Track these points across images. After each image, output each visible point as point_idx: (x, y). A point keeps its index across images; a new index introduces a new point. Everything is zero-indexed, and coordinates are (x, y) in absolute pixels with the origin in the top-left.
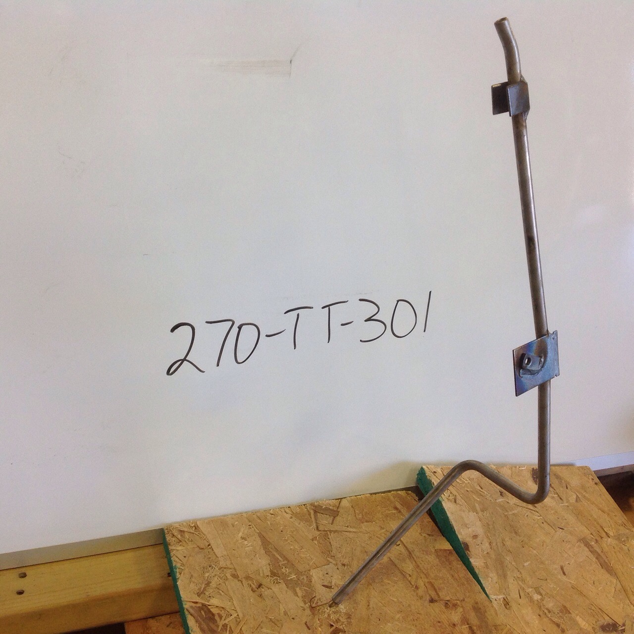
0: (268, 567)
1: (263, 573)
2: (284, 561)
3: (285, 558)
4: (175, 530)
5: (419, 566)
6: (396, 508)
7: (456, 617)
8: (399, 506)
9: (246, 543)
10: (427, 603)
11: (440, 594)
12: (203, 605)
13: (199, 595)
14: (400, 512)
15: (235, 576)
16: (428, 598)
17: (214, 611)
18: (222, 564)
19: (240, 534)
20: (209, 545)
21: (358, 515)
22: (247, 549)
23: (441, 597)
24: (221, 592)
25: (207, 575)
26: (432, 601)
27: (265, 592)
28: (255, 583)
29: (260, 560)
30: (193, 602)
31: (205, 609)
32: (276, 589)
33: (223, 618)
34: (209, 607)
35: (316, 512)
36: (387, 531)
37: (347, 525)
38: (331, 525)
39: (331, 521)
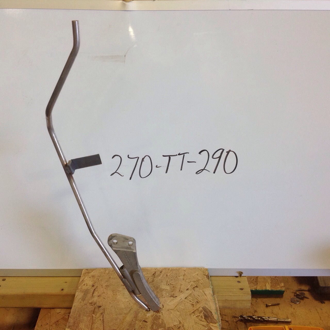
33: (200, 316)
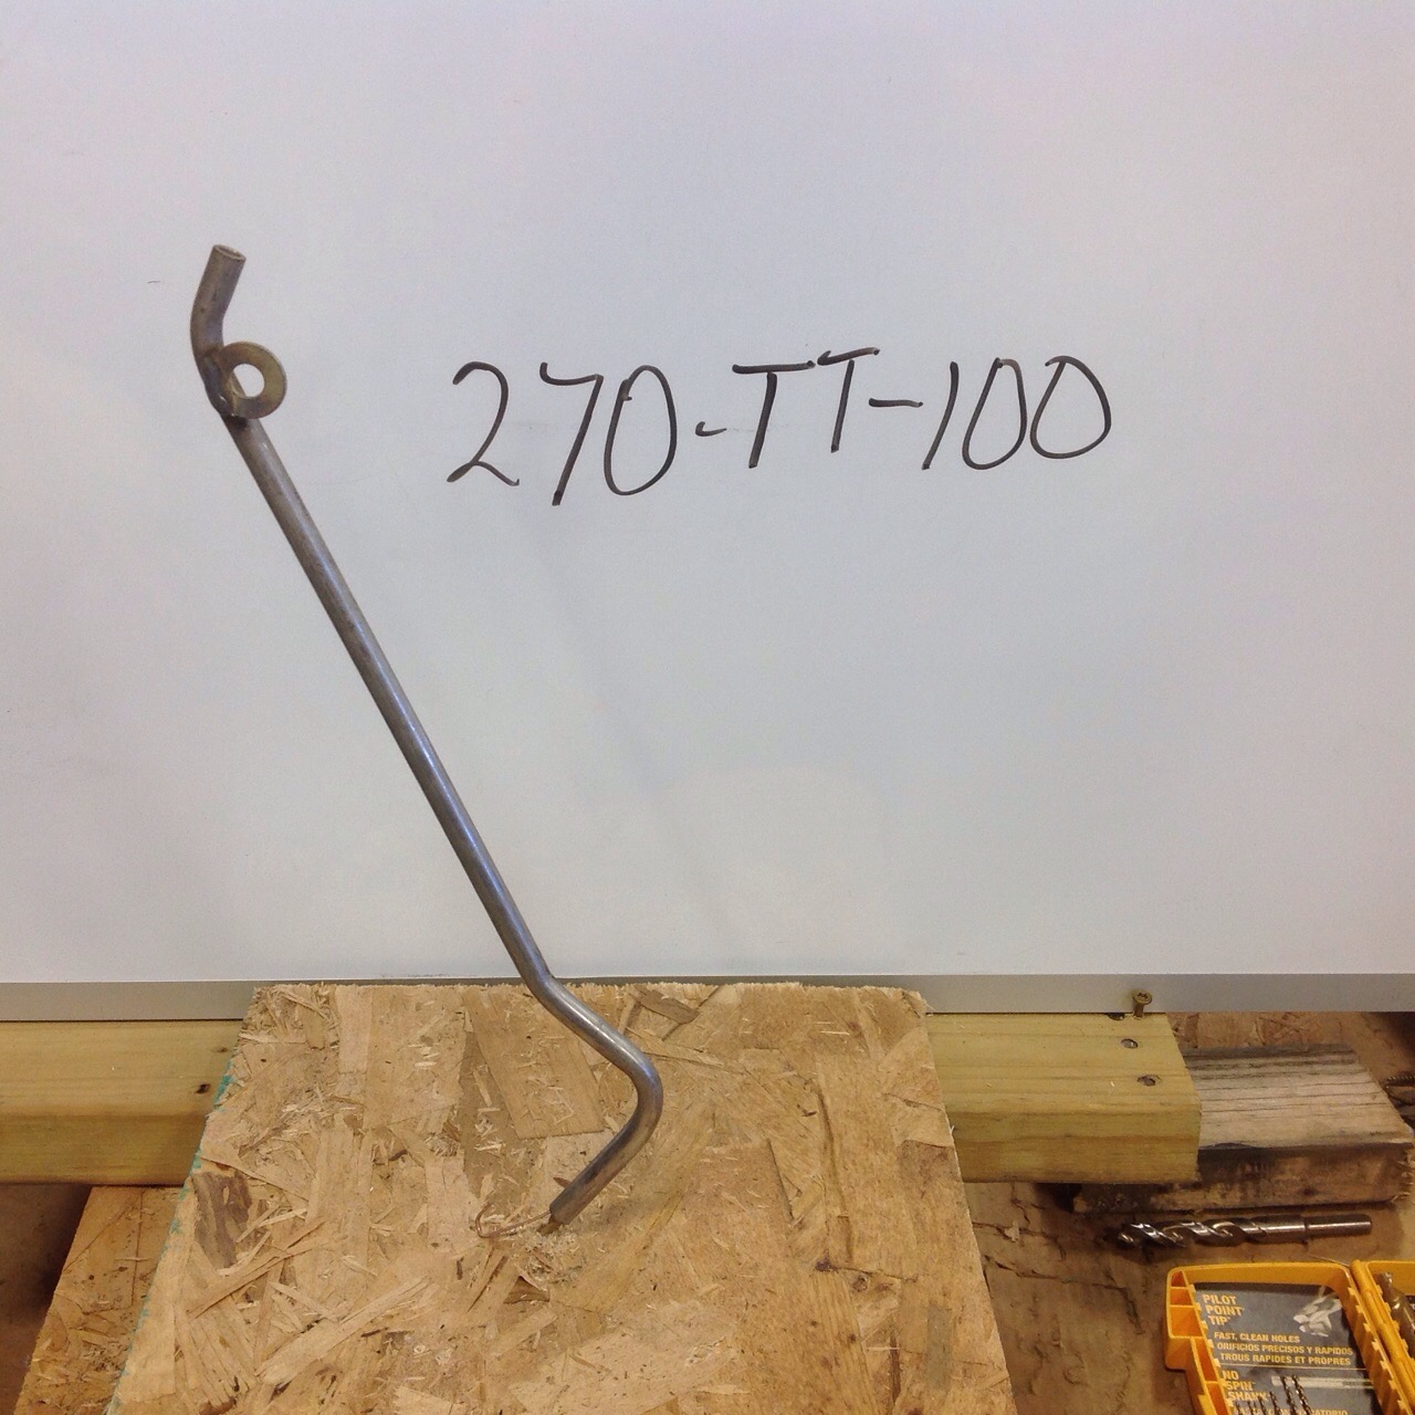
0: (447, 1113)
1: (426, 1125)
2: (492, 1106)
3: (499, 1099)
4: (275, 997)
5: (835, 1174)
6: (854, 1026)
7: (866, 1317)
8: (864, 1021)
9: (427, 1049)
10: (805, 1270)
11: (857, 1252)
12: (239, 1175)
13: (243, 1150)
14: (861, 1035)
15: (353, 1122)
16: (818, 1256)
17: (256, 1192)
18: (340, 1090)
19: (425, 1030)
20: (335, 1043)
21: (745, 1028)
22: (420, 1064)
23: (856, 1260)
24: (299, 1152)
25: (290, 1108)
26: (824, 1266)
27: (405, 1169)
28: (391, 1148)
29: (435, 1096)
30: (218, 1164)
31: (237, 1186)
32: (433, 1169)
33: (266, 1214)
34: (250, 1182)
35: (638, 1005)
36: (799, 1076)
37: (700, 1047)
38: (660, 1041)
39: (667, 1031)
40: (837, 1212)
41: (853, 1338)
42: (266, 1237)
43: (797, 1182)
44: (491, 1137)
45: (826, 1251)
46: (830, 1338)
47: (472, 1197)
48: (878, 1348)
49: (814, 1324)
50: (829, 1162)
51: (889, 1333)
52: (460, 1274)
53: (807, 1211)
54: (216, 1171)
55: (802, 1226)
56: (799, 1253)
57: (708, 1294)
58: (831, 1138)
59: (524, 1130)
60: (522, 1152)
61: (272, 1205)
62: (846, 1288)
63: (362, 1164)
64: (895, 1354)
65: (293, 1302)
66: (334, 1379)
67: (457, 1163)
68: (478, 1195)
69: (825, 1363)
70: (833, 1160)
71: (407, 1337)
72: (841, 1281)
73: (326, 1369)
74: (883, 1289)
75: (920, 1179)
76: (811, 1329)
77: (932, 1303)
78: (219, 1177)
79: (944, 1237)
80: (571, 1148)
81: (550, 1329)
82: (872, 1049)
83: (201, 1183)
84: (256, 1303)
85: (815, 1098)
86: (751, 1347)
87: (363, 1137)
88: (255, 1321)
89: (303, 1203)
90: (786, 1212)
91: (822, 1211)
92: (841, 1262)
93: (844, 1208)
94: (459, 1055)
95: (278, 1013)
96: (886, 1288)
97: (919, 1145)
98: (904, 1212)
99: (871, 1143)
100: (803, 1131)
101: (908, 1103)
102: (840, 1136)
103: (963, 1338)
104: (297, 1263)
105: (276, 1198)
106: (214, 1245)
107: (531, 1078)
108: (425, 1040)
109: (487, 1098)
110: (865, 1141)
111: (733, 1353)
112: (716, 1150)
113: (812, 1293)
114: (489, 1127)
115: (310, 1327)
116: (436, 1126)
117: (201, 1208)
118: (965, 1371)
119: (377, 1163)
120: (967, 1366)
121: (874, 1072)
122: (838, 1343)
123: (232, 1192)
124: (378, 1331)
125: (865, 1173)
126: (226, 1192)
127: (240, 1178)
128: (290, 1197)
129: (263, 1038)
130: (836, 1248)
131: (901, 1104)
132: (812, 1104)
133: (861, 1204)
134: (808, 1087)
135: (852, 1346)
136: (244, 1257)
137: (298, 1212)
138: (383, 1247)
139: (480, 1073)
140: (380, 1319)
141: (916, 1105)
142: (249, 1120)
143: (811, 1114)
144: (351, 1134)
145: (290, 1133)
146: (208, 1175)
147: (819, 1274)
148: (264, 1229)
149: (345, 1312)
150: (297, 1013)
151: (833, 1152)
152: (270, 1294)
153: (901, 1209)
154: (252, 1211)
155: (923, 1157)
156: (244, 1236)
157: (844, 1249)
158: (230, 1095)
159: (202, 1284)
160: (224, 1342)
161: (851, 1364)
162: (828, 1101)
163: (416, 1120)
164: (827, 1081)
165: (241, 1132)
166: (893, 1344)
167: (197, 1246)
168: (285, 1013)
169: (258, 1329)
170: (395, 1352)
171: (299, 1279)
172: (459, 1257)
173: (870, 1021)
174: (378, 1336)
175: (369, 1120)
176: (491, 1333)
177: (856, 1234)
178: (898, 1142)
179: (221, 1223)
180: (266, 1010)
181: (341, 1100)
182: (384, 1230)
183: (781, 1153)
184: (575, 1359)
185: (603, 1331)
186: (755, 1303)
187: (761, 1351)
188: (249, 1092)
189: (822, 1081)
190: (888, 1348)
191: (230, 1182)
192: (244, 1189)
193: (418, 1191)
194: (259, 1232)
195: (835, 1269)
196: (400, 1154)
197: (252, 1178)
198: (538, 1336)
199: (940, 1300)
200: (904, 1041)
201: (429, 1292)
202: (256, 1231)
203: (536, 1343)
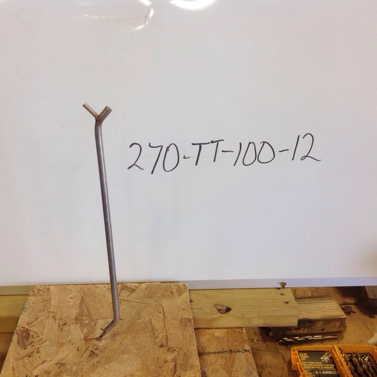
0: (76, 314)
1: (71, 318)
2: (87, 313)
3: (88, 311)
4: (36, 289)
5: (165, 326)
6: (172, 292)
7: (170, 357)
8: (174, 291)
9: (72, 300)
10: (157, 347)
11: (169, 343)
12: (27, 329)
13: (28, 324)
14: (173, 294)
15: (54, 317)
16: (160, 344)
17: (31, 333)
18: (51, 310)
19: (71, 296)
20: (50, 299)
21: (147, 293)
22: (70, 304)
24: (41, 324)
25: (39, 314)
26: (161, 346)
27: (66, 328)
28: (63, 323)
29: (73, 311)
30: (22, 327)
31: (27, 332)
32: (72, 327)
34: (30, 331)
35: (122, 289)
36: (158, 304)
37: (136, 298)
38: (127, 297)
39: (128, 295)
40: (165, 334)
41: (166, 361)
42: (33, 343)
43: (157, 328)
44: (86, 320)
45: (162, 342)
46: (162, 362)
47: (81, 333)
48: (172, 363)
49: (158, 359)
50: (164, 323)
51: (175, 360)
52: (78, 350)
53: (158, 334)
54: (22, 329)
55: (157, 337)
56: (156, 343)
57: (134, 353)
58: (165, 318)
59: (94, 318)
60: (93, 323)
61: (35, 336)
62: (166, 351)
63: (56, 326)
64: (176, 364)
65: (40, 357)
66: (49, 374)
67: (78, 326)
68: (83, 333)
69: (160, 367)
70: (165, 323)
71: (66, 364)
72: (165, 349)
73: (47, 372)
74: (174, 351)
75: (184, 326)
76: (157, 360)
77: (185, 353)
78: (23, 330)
79: (188, 339)
80: (105, 322)
81: (98, 362)
82: (175, 297)
83: (19, 332)
84: (31, 358)
85: (162, 309)
86: (144, 364)
87: (56, 320)
88: (31, 362)
89: (42, 335)
90: (153, 335)
91: (161, 334)
92: (165, 345)
93: (166, 333)
94: (79, 301)
95: (36, 292)
96: (175, 350)
97: (184, 318)
98: (180, 334)
99: (174, 319)
100: (158, 316)
101: (183, 309)
102: (167, 317)
103: (191, 361)
104: (41, 349)
105: (36, 334)
106: (21, 345)
107: (96, 306)
108: (71, 298)
109: (85, 311)
110: (172, 318)
111: (139, 365)
112: (138, 321)
113: (158, 352)
114: (86, 318)
115: (43, 363)
116: (73, 317)
117: (18, 337)
118: (191, 368)
119: (59, 326)
120: (191, 367)
121: (176, 302)
122: (163, 362)
123: (26, 333)
124: (59, 363)
125: (172, 325)
126: (24, 333)
127: (27, 330)
128: (39, 334)
129: (33, 298)
130: (164, 342)
131: (181, 309)
132: (161, 310)
133: (170, 332)
134: (160, 306)
135: (166, 363)
136: (28, 348)
137: (41, 337)
138: (61, 345)
139: (84, 305)
140: (60, 361)
141: (185, 310)
142: (29, 317)
143: (161, 312)
144: (53, 319)
145: (39, 320)
146: (20, 330)
147: (160, 348)
148: (33, 341)
149: (51, 359)
150: (41, 292)
151: (165, 320)
152: (34, 356)
153: (179, 333)
154: (30, 337)
155: (186, 321)
156: (28, 343)
157: (166, 342)
158: (25, 311)
159: (18, 354)
160: (24, 366)
161: (166, 368)
162: (165, 309)
163: (69, 316)
164: (165, 305)
165: (28, 319)
166: (175, 362)
167: (17, 345)
168: (38, 292)
169: (31, 363)
170: (63, 368)
171: (41, 353)
172: (77, 347)
173: (176, 291)
174: (59, 364)
175: (58, 316)
176: (85, 363)
177: (169, 339)
178: (180, 318)
179: (23, 340)
180: (34, 292)
181: (51, 312)
182: (61, 341)
183: (153, 321)
184: (104, 368)
185: (110, 362)
186: (145, 354)
187: (146, 365)
188: (30, 311)
189: (164, 305)
190: (174, 363)
191: (25, 331)
192: (28, 333)
193: (69, 332)
194: (32, 342)
195: (164, 347)
196: (65, 324)
197: (30, 330)
198: (96, 363)
199: (187, 352)
200: (183, 295)
201: (71, 354)
202: (31, 342)
203: (95, 365)
